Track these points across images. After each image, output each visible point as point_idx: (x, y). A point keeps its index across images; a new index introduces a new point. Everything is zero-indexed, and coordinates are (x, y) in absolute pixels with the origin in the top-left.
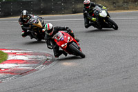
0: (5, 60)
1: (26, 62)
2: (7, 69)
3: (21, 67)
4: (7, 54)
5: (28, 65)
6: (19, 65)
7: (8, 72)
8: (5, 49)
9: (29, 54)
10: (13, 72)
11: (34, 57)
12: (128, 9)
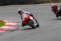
0: (5, 25)
1: (14, 26)
2: (5, 29)
3: (12, 28)
4: (5, 22)
5: (15, 27)
6: (10, 27)
7: (6, 30)
8: (4, 20)
9: (15, 22)
10: (8, 30)
11: (17, 23)
12: (59, 2)
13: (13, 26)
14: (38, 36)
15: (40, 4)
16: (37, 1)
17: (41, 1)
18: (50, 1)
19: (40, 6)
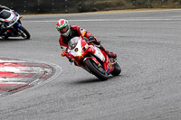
9: (21, 65)
11: (28, 68)
12: (151, 8)
13: (16, 77)
14: (89, 106)
15: (95, 11)
16: (86, 3)
17: (98, 2)
18: (124, 2)
19: (98, 17)
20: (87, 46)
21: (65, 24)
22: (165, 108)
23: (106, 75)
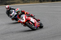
20: (27, 18)
21: (19, 10)
22: (34, 36)
23: (35, 28)
